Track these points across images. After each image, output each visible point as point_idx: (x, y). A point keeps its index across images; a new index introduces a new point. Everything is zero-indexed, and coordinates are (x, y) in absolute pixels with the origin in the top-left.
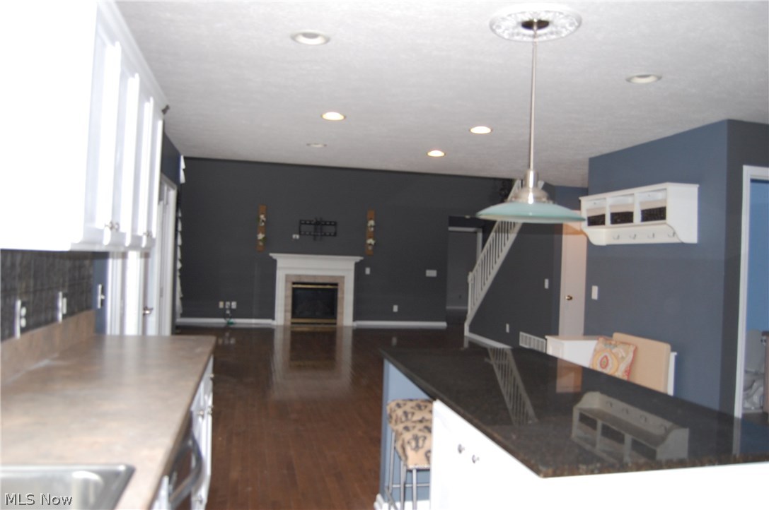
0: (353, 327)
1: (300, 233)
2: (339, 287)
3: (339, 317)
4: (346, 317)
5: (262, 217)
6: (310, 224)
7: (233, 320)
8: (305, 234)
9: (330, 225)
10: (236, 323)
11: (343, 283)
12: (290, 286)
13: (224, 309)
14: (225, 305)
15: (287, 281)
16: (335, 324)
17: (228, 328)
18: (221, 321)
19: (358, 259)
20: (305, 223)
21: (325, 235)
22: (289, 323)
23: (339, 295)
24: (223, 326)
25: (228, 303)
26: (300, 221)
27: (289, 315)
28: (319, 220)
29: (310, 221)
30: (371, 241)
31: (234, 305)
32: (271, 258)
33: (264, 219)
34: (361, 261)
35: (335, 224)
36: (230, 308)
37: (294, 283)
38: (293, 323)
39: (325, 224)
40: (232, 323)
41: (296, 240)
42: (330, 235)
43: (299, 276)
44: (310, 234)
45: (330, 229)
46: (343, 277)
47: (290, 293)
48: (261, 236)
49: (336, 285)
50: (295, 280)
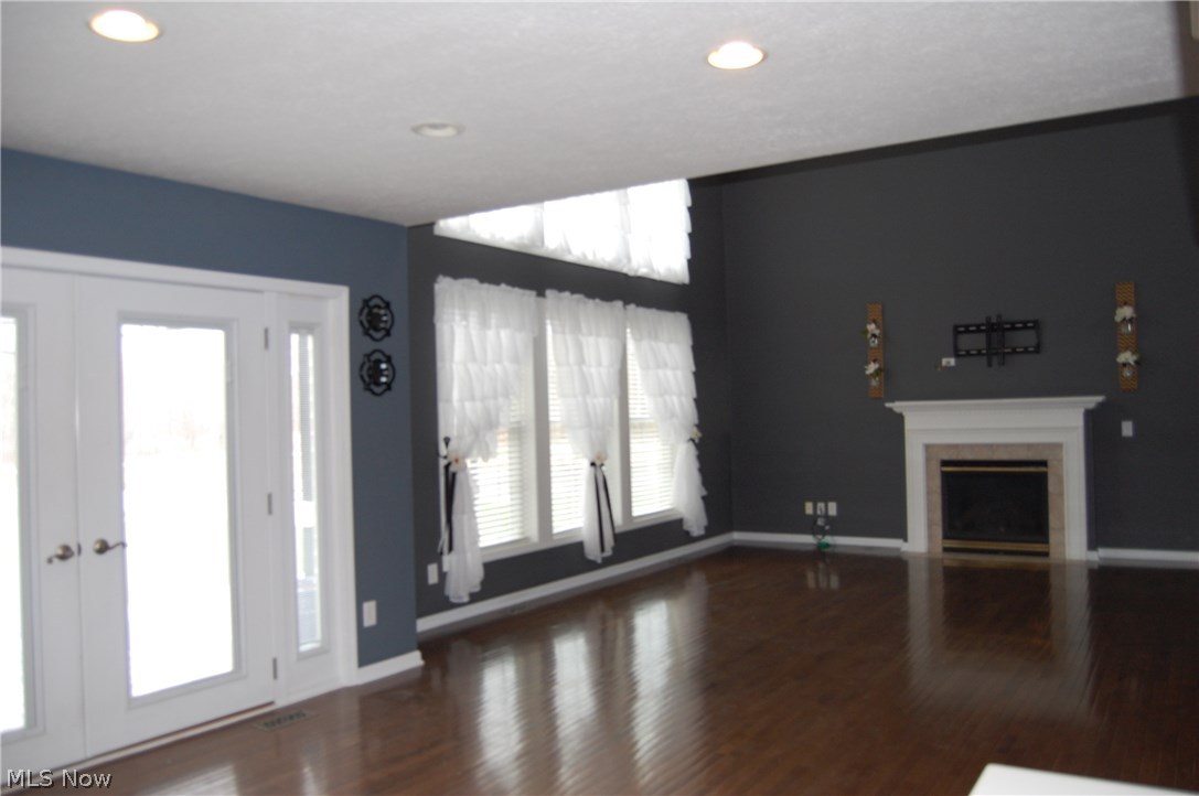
0: (1088, 562)
1: (957, 355)
2: (1051, 472)
3: (1053, 537)
4: (1072, 541)
5: (871, 327)
6: (978, 330)
7: (828, 539)
8: (968, 354)
9: (1025, 327)
10: (835, 546)
11: (1061, 460)
12: (937, 470)
13: (815, 517)
14: (815, 508)
15: (928, 460)
16: (1046, 554)
17: (820, 554)
18: (806, 540)
19: (1092, 401)
20: (967, 331)
21: (1014, 352)
22: (939, 549)
23: (1052, 488)
24: (811, 548)
25: (821, 505)
26: (956, 327)
27: (939, 531)
28: (994, 320)
29: (978, 326)
30: (1127, 357)
31: (833, 509)
32: (891, 410)
33: (877, 332)
34: (1101, 406)
35: (1036, 325)
36: (826, 516)
37: (945, 463)
38: (946, 550)
39: (1013, 328)
40: (828, 545)
41: (948, 369)
42: (1026, 351)
43: (955, 447)
44: (979, 353)
45: (1026, 338)
46: (1059, 446)
47: (937, 482)
48: (872, 368)
49: (1044, 463)
50: (946, 457)
